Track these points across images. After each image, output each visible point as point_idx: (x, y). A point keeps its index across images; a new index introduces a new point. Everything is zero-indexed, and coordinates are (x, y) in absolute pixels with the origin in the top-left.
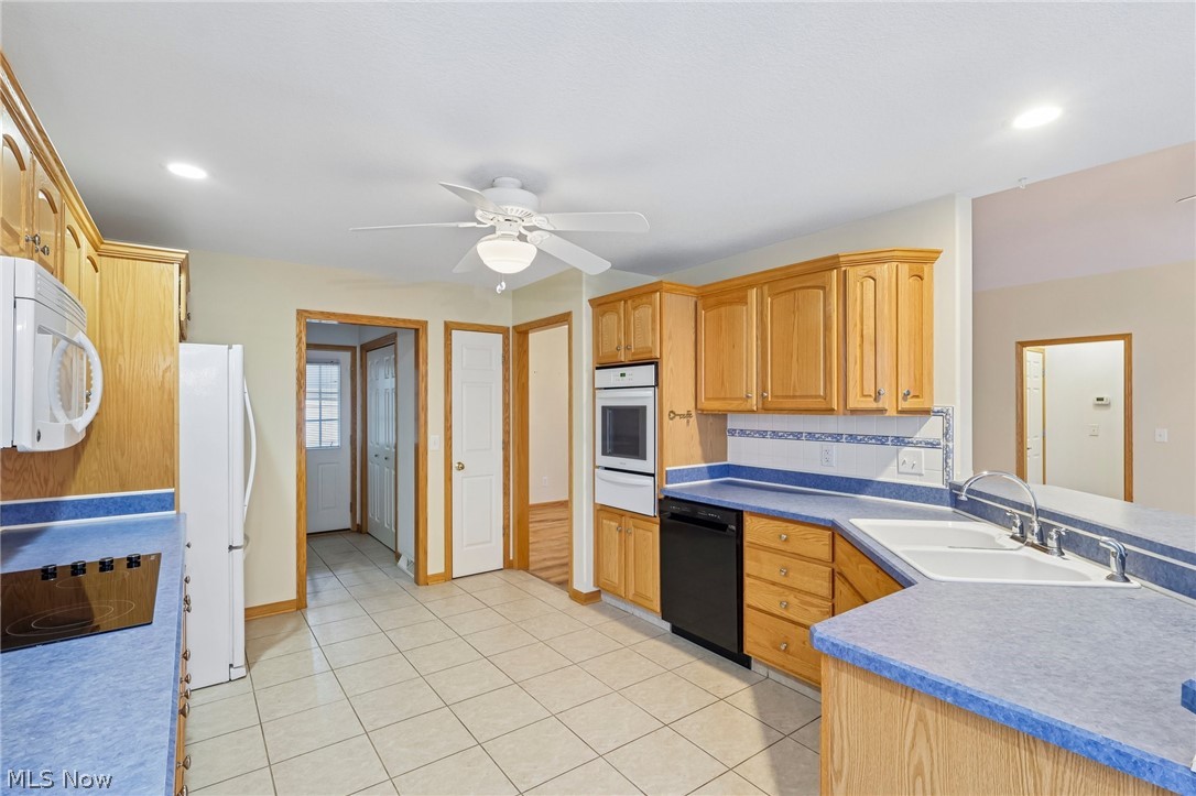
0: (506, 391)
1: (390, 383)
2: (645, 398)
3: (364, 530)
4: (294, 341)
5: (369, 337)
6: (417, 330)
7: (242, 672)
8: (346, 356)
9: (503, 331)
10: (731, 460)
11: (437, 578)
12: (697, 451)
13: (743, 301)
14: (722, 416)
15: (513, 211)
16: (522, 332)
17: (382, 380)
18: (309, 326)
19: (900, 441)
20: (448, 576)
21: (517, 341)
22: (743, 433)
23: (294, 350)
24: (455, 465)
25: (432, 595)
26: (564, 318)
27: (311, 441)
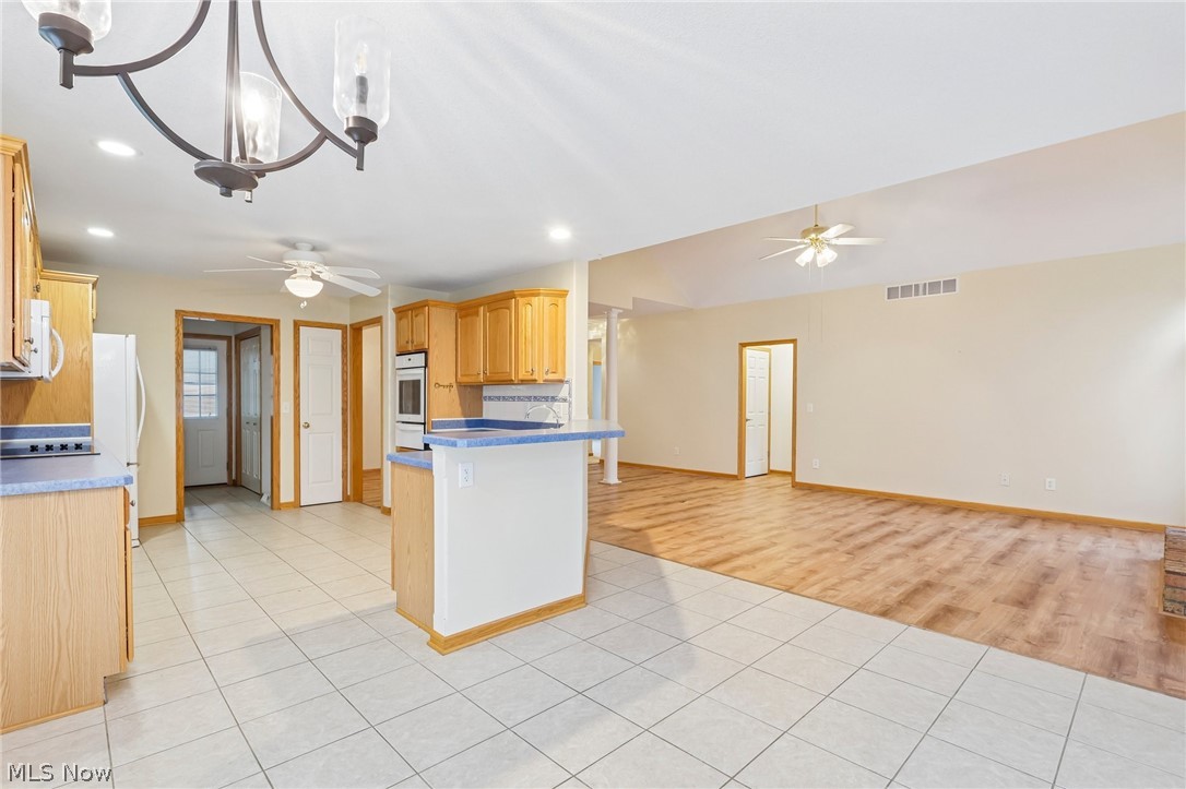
0: (344, 372)
1: (256, 366)
2: (418, 374)
3: (238, 483)
4: (173, 332)
5: (241, 330)
6: (272, 326)
7: (137, 543)
8: (223, 344)
9: (343, 328)
10: (484, 417)
11: (288, 505)
12: (458, 409)
13: (477, 314)
14: (479, 387)
15: (304, 263)
16: (357, 330)
17: (251, 364)
18: (185, 322)
19: (554, 399)
20: (297, 504)
21: (353, 336)
22: (490, 398)
23: (174, 338)
24: (302, 423)
25: (285, 517)
26: (377, 321)
27: (190, 413)
